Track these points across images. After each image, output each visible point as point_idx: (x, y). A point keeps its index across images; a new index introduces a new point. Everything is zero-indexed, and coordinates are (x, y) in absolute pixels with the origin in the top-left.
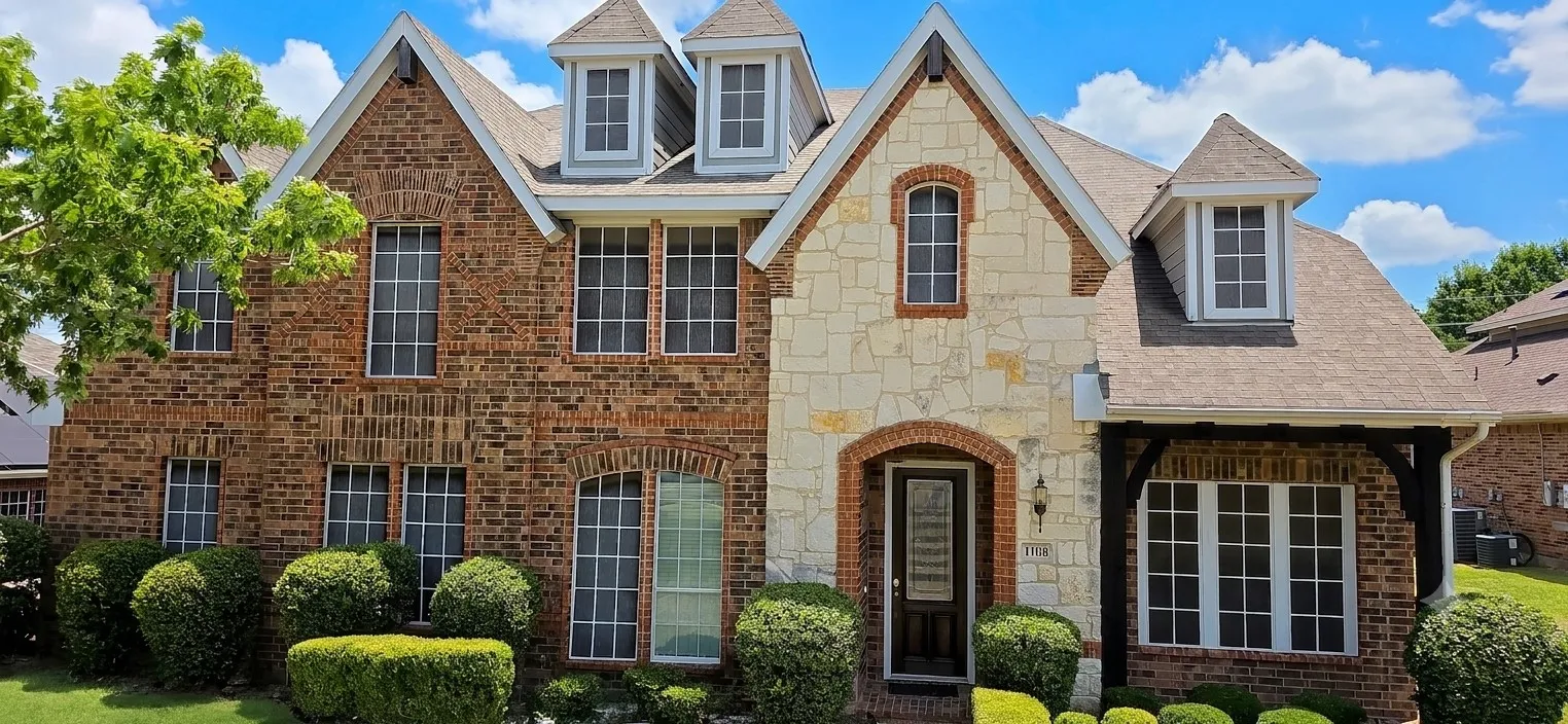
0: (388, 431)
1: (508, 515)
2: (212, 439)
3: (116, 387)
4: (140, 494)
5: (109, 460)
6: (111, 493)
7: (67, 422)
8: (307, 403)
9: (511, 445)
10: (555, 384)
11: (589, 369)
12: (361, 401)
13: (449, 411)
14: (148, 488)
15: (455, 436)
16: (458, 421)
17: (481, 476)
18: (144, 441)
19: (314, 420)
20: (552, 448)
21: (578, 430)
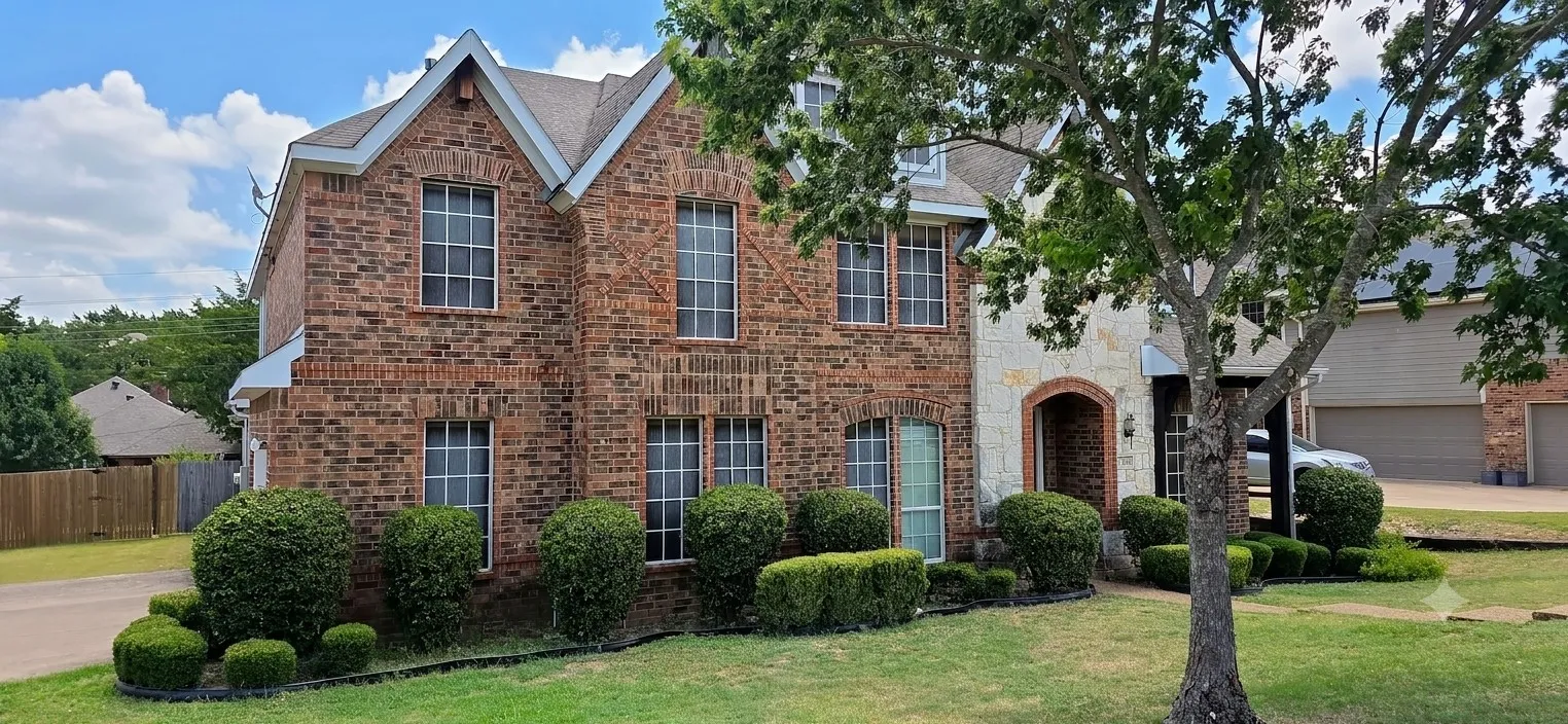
0: (703, 388)
1: (802, 457)
2: (483, 398)
3: (360, 345)
4: (401, 460)
5: (355, 425)
6: (360, 460)
7: (295, 382)
8: (627, 363)
9: (803, 398)
10: (826, 347)
11: (852, 336)
12: (678, 360)
13: (753, 368)
14: (409, 452)
15: (759, 391)
16: (761, 377)
17: (780, 424)
18: (402, 403)
19: (635, 376)
20: (828, 400)
21: (846, 385)
